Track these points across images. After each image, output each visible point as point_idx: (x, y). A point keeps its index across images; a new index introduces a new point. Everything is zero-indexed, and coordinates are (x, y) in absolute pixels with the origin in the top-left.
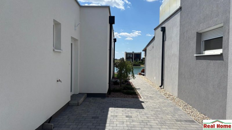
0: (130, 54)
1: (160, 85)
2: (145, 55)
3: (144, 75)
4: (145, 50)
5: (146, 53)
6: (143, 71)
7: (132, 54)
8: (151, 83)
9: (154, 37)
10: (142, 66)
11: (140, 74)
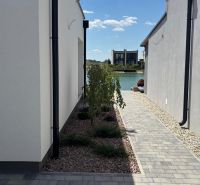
0: (120, 53)
1: (181, 120)
2: (147, 55)
3: (142, 92)
4: (145, 45)
5: (146, 50)
6: (141, 84)
7: (123, 53)
8: (158, 112)
9: (166, 15)
10: (139, 72)
11: (136, 90)
